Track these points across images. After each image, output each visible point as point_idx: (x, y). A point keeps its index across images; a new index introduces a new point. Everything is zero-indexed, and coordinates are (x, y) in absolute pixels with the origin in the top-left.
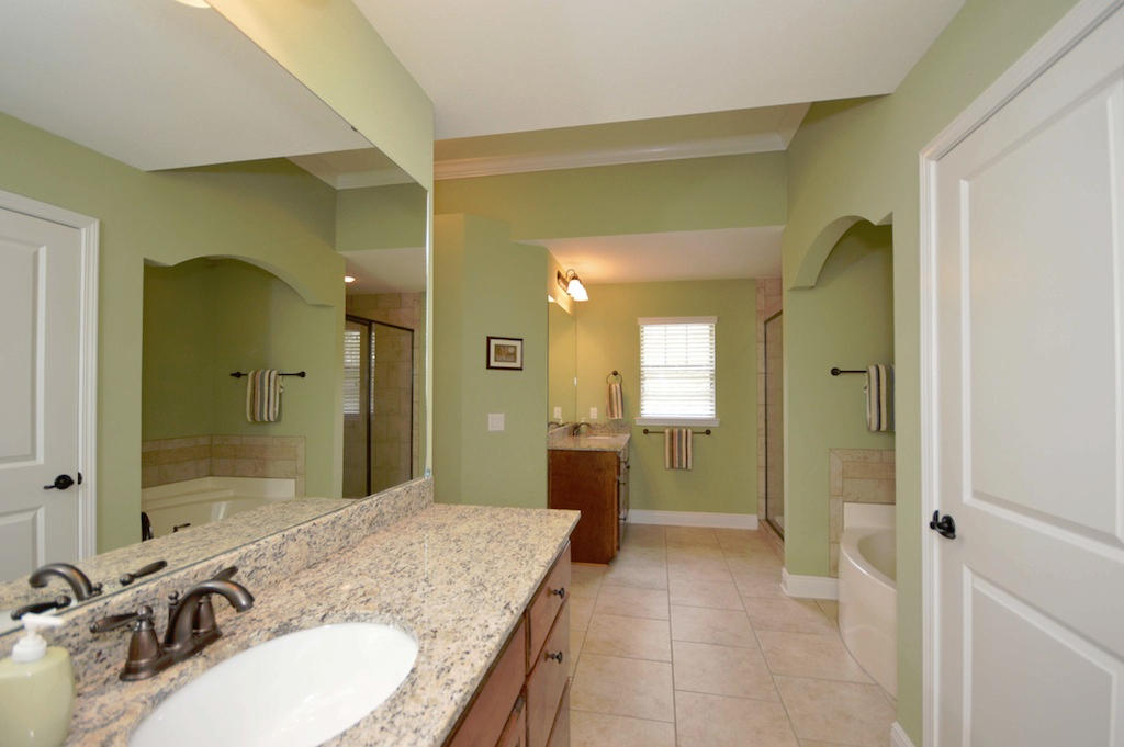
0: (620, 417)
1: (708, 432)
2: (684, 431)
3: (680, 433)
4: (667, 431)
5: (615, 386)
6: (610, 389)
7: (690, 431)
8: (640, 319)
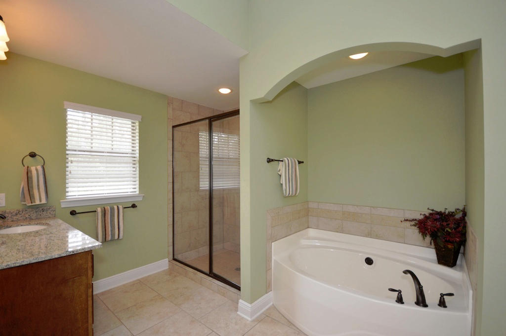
0: (44, 201)
1: (134, 206)
2: (116, 207)
3: (112, 209)
4: (99, 210)
5: (36, 169)
6: (28, 172)
7: (121, 207)
8: (65, 103)
